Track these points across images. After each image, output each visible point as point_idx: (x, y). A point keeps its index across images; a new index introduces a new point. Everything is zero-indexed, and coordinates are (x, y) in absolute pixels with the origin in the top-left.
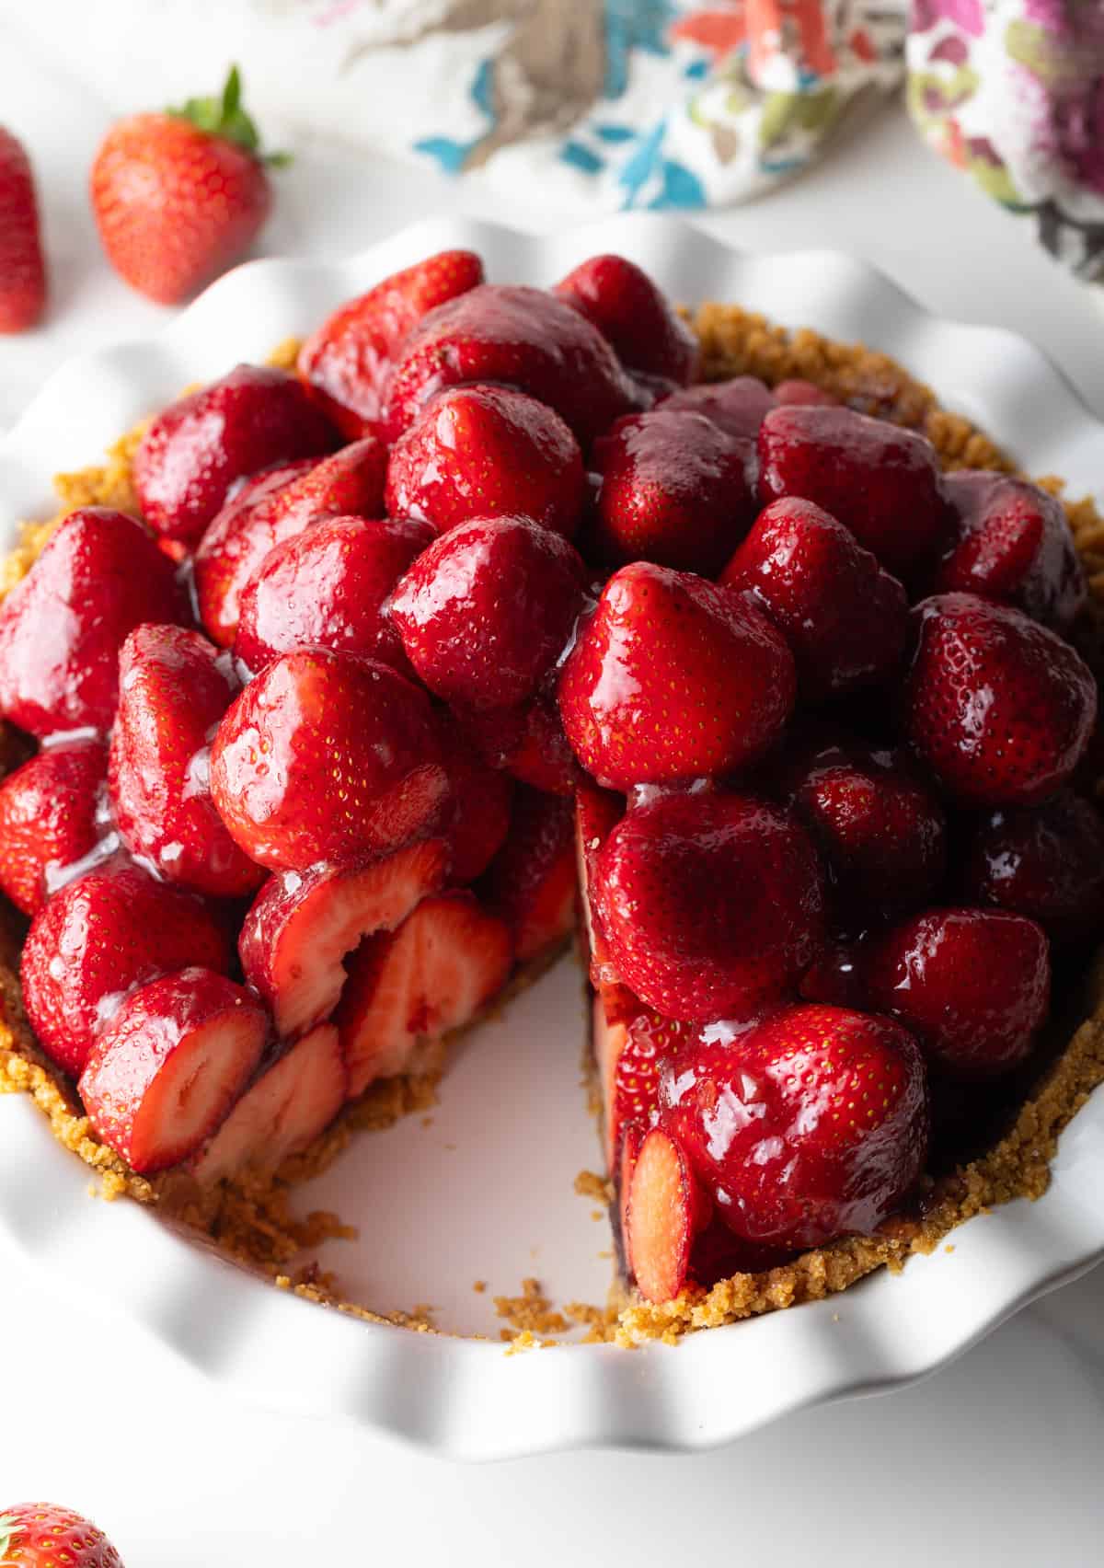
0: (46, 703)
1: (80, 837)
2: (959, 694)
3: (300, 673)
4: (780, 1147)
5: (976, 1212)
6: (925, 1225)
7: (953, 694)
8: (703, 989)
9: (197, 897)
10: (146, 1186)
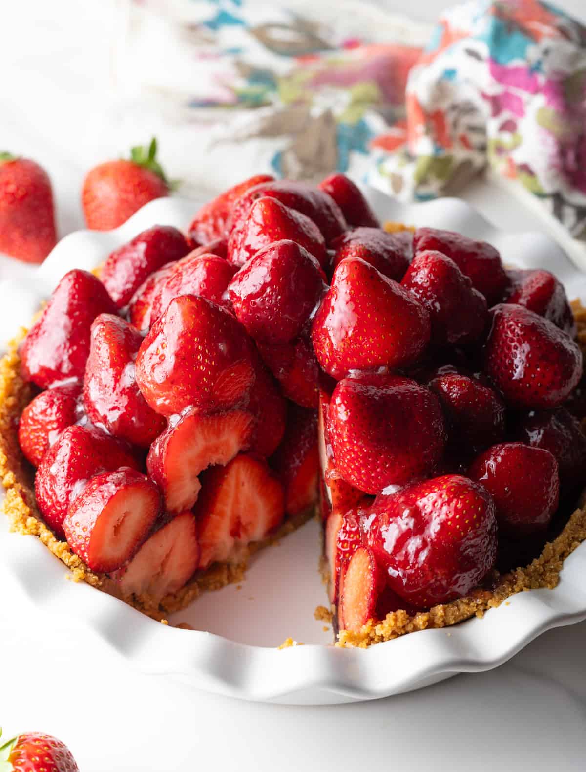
0: (52, 366)
1: (68, 418)
2: (512, 347)
3: (183, 304)
4: (421, 541)
5: (521, 590)
6: (495, 594)
7: (509, 348)
8: (383, 467)
9: (128, 444)
10: (95, 577)
